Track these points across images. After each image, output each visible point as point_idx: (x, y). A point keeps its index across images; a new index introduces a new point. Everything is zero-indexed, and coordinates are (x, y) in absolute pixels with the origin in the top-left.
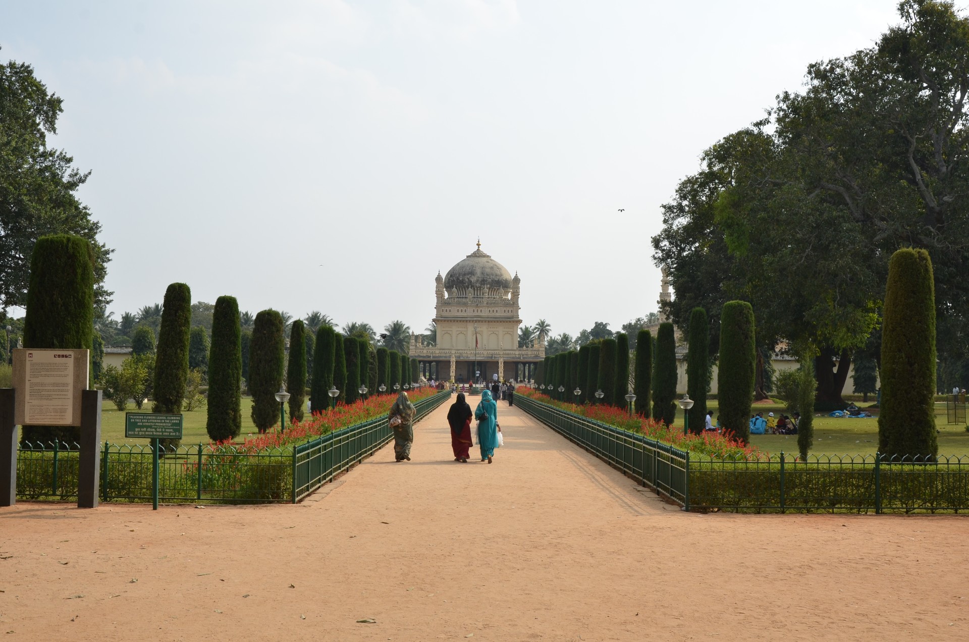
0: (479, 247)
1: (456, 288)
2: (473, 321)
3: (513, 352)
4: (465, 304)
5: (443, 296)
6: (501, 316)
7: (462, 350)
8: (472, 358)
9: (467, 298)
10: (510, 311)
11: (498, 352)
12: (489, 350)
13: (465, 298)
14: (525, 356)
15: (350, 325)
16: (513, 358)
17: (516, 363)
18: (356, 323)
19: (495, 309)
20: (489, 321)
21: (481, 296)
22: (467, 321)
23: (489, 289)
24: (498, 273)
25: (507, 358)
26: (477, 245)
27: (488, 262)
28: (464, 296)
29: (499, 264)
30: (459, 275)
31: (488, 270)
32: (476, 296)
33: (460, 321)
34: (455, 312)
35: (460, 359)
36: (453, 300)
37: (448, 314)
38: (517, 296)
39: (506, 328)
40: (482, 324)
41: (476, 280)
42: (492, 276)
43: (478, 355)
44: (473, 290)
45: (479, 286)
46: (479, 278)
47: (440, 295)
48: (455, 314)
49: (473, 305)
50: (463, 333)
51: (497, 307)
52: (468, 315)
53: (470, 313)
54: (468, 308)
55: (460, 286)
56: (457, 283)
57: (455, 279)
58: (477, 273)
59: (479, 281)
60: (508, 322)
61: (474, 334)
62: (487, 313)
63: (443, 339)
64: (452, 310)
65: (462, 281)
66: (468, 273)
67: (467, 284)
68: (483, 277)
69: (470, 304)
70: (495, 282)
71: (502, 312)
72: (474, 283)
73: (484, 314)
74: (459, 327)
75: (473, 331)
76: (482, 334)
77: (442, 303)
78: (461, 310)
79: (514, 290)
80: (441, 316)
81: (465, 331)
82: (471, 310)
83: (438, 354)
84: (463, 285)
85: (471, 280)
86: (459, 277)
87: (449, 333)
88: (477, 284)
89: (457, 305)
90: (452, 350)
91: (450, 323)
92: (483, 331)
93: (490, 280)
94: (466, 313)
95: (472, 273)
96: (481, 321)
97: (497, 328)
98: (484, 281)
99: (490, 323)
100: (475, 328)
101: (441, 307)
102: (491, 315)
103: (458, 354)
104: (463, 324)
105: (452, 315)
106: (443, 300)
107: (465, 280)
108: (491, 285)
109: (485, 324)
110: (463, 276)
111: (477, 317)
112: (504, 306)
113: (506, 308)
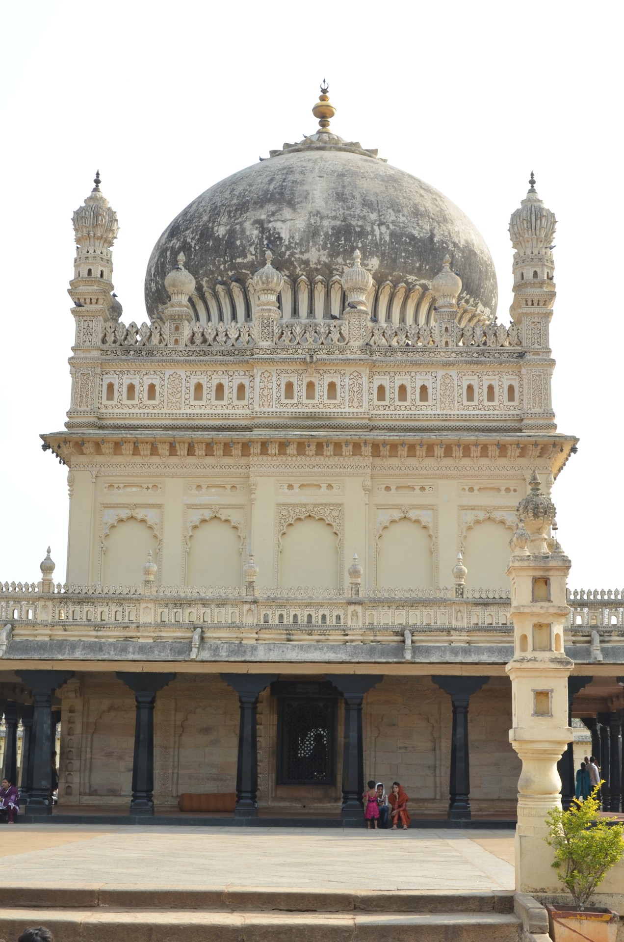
0: (324, 124)
1: (198, 291)
4: (240, 354)
6: (446, 419)
21: (335, 311)
26: (317, 114)
27: (369, 161)
30: (216, 214)
32: (304, 320)
33: (210, 449)
34: (178, 396)
35: (187, 659)
36: (171, 333)
37: (136, 411)
38: (538, 305)
39: (480, 489)
40: (339, 467)
41: (304, 231)
42: (392, 213)
43: (310, 634)
44: (290, 290)
45: (319, 262)
46: (318, 219)
47: (94, 301)
48: (177, 412)
49: (283, 355)
50: (223, 518)
51: (427, 370)
52: (255, 413)
53: (266, 404)
54: (257, 371)
55: (218, 268)
56: (202, 258)
57: (193, 239)
58: (310, 197)
59: (322, 234)
60: (490, 454)
61: (290, 522)
62: (365, 404)
63: (104, 551)
64: (166, 385)
65: (226, 244)
66: (258, 197)
67: (252, 254)
68: (347, 212)
69: (268, 352)
70: (410, 249)
71: (456, 398)
72: (292, 248)
73: (350, 407)
74: (199, 487)
75: (283, 505)
76: (338, 521)
77: (104, 347)
78: (214, 389)
79: (522, 274)
80: (99, 419)
81: (240, 507)
82: (275, 386)
83: (51, 630)
84: (231, 260)
85: (274, 229)
86: (214, 222)
87: (146, 518)
88: (314, 249)
89: (192, 358)
90: (143, 605)
91: (148, 458)
92: (340, 505)
93: (379, 229)
94: (245, 402)
95: (281, 194)
96: (331, 447)
97: (427, 491)
98: (350, 233)
99: (384, 460)
100: (296, 490)
101: (98, 370)
102: (389, 416)
103: (174, 632)
104: (227, 467)
105: (164, 415)
106: (113, 330)
107: (243, 231)
108: (389, 261)
109: (355, 467)
110: (231, 218)
111: (310, 422)
112: (466, 362)
113: (476, 377)
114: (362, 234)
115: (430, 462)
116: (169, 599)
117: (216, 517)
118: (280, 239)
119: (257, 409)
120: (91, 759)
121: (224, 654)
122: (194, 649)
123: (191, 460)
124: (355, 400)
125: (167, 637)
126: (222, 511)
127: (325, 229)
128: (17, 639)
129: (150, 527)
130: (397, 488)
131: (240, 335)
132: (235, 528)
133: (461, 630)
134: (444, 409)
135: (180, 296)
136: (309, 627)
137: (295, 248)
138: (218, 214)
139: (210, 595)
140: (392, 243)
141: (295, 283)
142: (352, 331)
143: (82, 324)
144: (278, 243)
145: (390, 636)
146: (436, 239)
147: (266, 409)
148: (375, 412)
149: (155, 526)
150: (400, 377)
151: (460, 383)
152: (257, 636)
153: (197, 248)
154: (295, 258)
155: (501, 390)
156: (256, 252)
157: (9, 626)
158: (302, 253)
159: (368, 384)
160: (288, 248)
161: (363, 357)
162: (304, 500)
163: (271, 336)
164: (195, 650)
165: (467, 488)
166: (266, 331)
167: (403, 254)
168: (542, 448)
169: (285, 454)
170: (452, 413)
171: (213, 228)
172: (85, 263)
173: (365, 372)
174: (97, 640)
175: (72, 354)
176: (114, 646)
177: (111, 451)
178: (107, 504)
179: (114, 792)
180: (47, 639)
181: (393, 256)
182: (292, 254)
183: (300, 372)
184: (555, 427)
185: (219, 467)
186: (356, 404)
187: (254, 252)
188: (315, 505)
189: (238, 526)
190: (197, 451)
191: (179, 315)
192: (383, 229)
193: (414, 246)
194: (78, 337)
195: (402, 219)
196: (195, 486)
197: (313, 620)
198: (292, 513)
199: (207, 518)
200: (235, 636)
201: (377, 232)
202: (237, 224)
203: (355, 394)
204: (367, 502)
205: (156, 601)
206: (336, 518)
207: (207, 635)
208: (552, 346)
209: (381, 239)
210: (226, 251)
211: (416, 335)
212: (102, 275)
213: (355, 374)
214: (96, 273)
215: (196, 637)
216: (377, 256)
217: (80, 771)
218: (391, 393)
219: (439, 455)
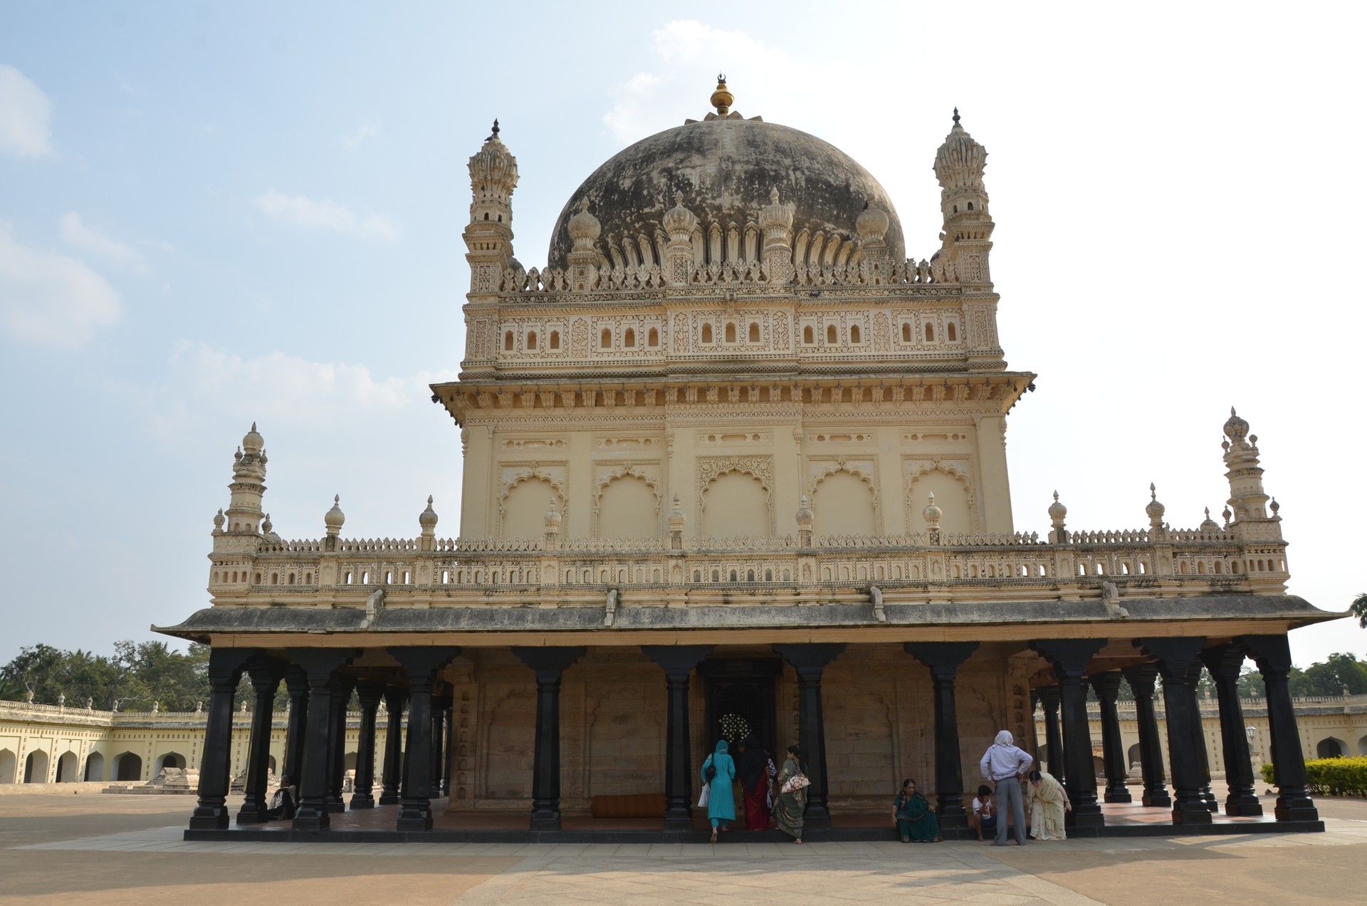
2: (703, 394)
3: (1037, 565)
4: (651, 298)
6: (882, 360)
11: (908, 564)
12: (833, 555)
14: (1131, 593)
16: (1041, 609)
20: (805, 396)
22: (662, 398)
23: (797, 229)
26: (712, 95)
34: (583, 343)
35: (600, 627)
36: (575, 278)
37: (538, 360)
38: (975, 238)
39: (924, 437)
40: (765, 414)
41: (716, 176)
42: (806, 159)
43: (753, 594)
44: (701, 238)
45: (732, 207)
46: (730, 164)
47: (491, 246)
48: (584, 360)
49: (699, 295)
50: (637, 475)
51: (858, 310)
52: (669, 358)
53: (682, 348)
54: (671, 314)
55: (624, 221)
56: (606, 213)
57: (597, 196)
58: (720, 144)
59: (734, 178)
60: (934, 397)
61: (712, 477)
62: (792, 346)
63: (503, 515)
64: (570, 332)
65: (632, 195)
66: (665, 148)
67: (660, 203)
68: (759, 157)
69: (683, 293)
70: (827, 195)
71: (892, 339)
72: (703, 193)
73: (775, 349)
74: (609, 441)
75: (704, 458)
76: (767, 474)
77: (502, 294)
78: (623, 335)
79: (955, 207)
80: (497, 369)
81: (655, 462)
82: (691, 329)
83: (431, 596)
84: (638, 211)
85: (684, 175)
86: (619, 177)
87: (549, 477)
88: (726, 194)
89: (598, 302)
90: (545, 563)
91: (552, 410)
92: (769, 456)
93: (795, 174)
94: (659, 348)
95: (690, 143)
96: (757, 392)
97: (865, 440)
98: (764, 177)
99: (816, 406)
100: (719, 441)
101: (496, 317)
102: (819, 359)
103: (584, 595)
104: (640, 418)
105: (568, 364)
106: (512, 276)
107: (650, 180)
108: (806, 207)
109: (784, 414)
110: (637, 170)
111: (731, 366)
112: (901, 299)
113: (912, 315)
114: (776, 178)
115: (867, 407)
116: (576, 555)
117: (628, 474)
118: (690, 185)
119: (673, 354)
120: (488, 754)
121: (647, 621)
122: (608, 615)
123: (600, 411)
124: (781, 342)
125: (575, 602)
126: (634, 468)
127: (737, 173)
128: (389, 608)
129: (555, 488)
130: (832, 437)
131: (650, 277)
132: (650, 486)
133: (941, 584)
134: (879, 350)
135: (584, 239)
136: (751, 585)
137: (706, 193)
138: (623, 169)
139: (627, 549)
140: (808, 188)
141: (706, 232)
142: (774, 269)
143: (478, 271)
144: (688, 189)
145: (853, 594)
146: (852, 189)
147: (682, 353)
148: (803, 355)
149: (559, 485)
150: (828, 318)
151: (895, 322)
152: (686, 598)
153: (602, 204)
154: (706, 203)
155: (941, 329)
156: (665, 200)
157: (380, 592)
158: (713, 198)
159: (793, 326)
160: (699, 193)
161: (787, 295)
162: (728, 452)
163: (684, 277)
164: (610, 616)
165: (910, 436)
166: (679, 271)
167: (820, 201)
168: (993, 388)
169: (705, 401)
170: (889, 353)
171: (617, 182)
172: (481, 207)
173: (790, 312)
174: (488, 607)
175: (467, 302)
176: (509, 613)
177: (510, 402)
178: (506, 462)
179: (515, 795)
180: (426, 607)
181: (810, 202)
182: (704, 200)
183: (719, 313)
184: (1005, 364)
185: (631, 418)
186: (782, 346)
187: (662, 201)
188: (741, 457)
189: (654, 483)
190: (606, 400)
191: (583, 259)
192: (798, 174)
193: (831, 193)
194: (473, 284)
195: (817, 166)
196: (605, 440)
197: (756, 577)
198: (714, 466)
199: (619, 476)
200: (659, 598)
201: (792, 177)
202: (644, 174)
203: (781, 336)
204: (799, 453)
205: (560, 557)
206: (765, 471)
207: (624, 598)
208: (993, 279)
209: (797, 184)
210: (632, 201)
211: (843, 274)
212: (500, 219)
213: (780, 314)
214: (494, 216)
215: (611, 599)
216: (793, 201)
217: (475, 769)
218: (820, 335)
219: (878, 398)
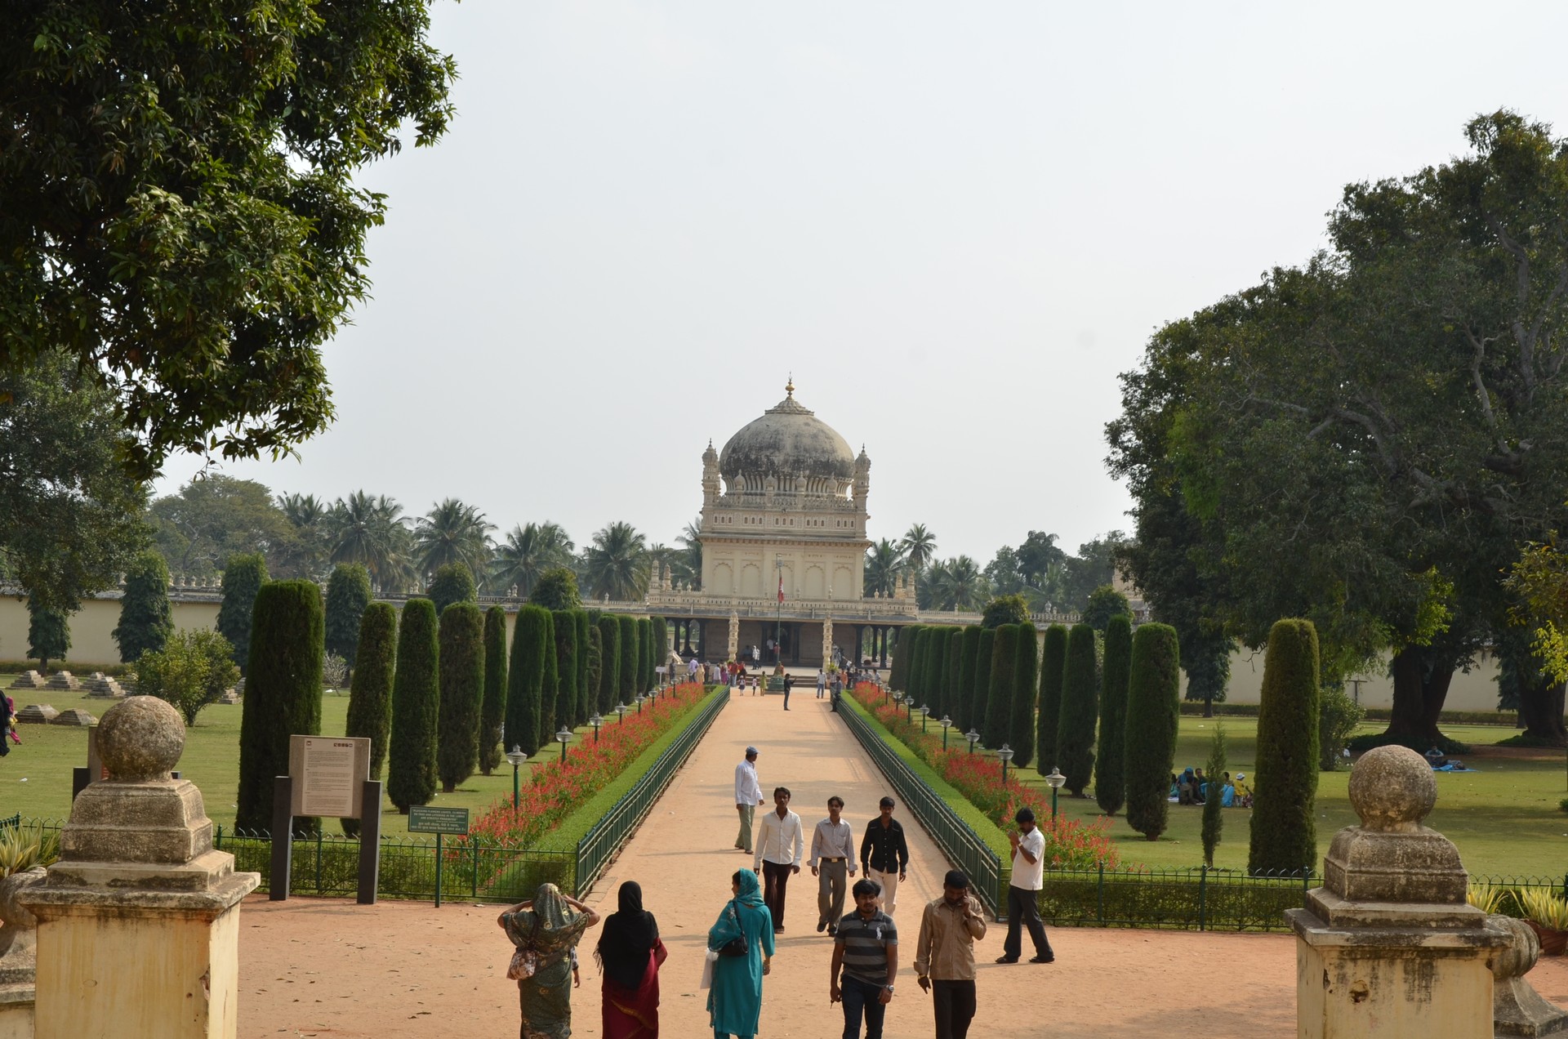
0: (790, 394)
1: (743, 475)
2: (775, 541)
3: (853, 605)
4: (761, 508)
5: (717, 488)
6: (830, 532)
7: (752, 599)
8: (772, 616)
9: (764, 495)
10: (849, 524)
11: (822, 604)
12: (804, 600)
13: (762, 495)
14: (876, 614)
15: (523, 529)
16: (852, 617)
17: (859, 628)
18: (534, 524)
19: (820, 519)
20: (806, 543)
21: (793, 493)
22: (762, 541)
23: (809, 478)
24: (827, 446)
25: (841, 616)
26: (787, 389)
27: (807, 424)
28: (759, 492)
29: (830, 429)
30: (751, 449)
31: (807, 441)
32: (782, 492)
33: (750, 541)
34: (739, 522)
36: (737, 499)
37: (725, 527)
38: (863, 494)
39: (840, 557)
40: (793, 548)
41: (783, 460)
42: (814, 453)
43: (784, 609)
45: (788, 472)
46: (788, 455)
47: (710, 487)
48: (739, 527)
49: (775, 508)
51: (824, 515)
52: (765, 529)
53: (769, 526)
54: (766, 514)
55: (751, 470)
56: (746, 465)
57: (742, 457)
58: (785, 447)
61: (776, 566)
62: (803, 527)
63: (714, 575)
64: (735, 518)
67: (764, 467)
68: (798, 454)
69: (770, 507)
71: (834, 526)
73: (798, 528)
75: (774, 560)
77: (714, 504)
78: (751, 520)
80: (712, 529)
81: (760, 560)
82: (772, 520)
84: (757, 469)
85: (772, 459)
86: (750, 452)
87: (728, 564)
88: (786, 467)
89: (743, 509)
91: (729, 543)
92: (794, 560)
93: (810, 460)
94: (762, 525)
95: (775, 445)
96: (791, 541)
97: (823, 557)
98: (799, 461)
99: (809, 545)
100: (779, 556)
101: (711, 512)
102: (811, 531)
103: (743, 607)
104: (756, 547)
105: (734, 529)
106: (716, 498)
107: (761, 459)
108: (813, 471)
109: (799, 549)
110: (757, 452)
111: (784, 533)
112: (837, 513)
113: (840, 519)
114: (803, 462)
115: (824, 547)
116: (741, 597)
121: (758, 615)
122: (749, 613)
123: (744, 543)
124: (799, 525)
125: (741, 609)
126: (754, 562)
127: (790, 460)
129: (729, 567)
130: (813, 556)
131: (760, 500)
132: (758, 567)
133: (829, 609)
134: (829, 529)
135: (740, 486)
140: (814, 465)
141: (779, 481)
142: (799, 500)
143: (706, 497)
145: (808, 610)
146: (830, 461)
148: (806, 530)
150: (815, 518)
151: (835, 520)
152: (768, 609)
153: (744, 461)
161: (802, 510)
162: (782, 559)
163: (771, 501)
165: (836, 556)
166: (770, 498)
168: (861, 545)
169: (775, 544)
170: (832, 530)
171: (750, 455)
172: (707, 474)
173: (803, 515)
174: (719, 609)
175: (702, 504)
176: (725, 611)
177: (717, 541)
178: (715, 559)
180: (704, 609)
182: (779, 469)
183: (781, 515)
184: (866, 537)
185: (753, 547)
188: (785, 560)
190: (746, 541)
191: (739, 493)
193: (822, 465)
194: (705, 500)
195: (818, 455)
196: (745, 554)
197: (785, 605)
198: (777, 563)
199: (749, 564)
200: (761, 609)
202: (759, 455)
204: (802, 560)
205: (738, 597)
206: (792, 566)
207: (753, 608)
208: (866, 509)
209: (810, 464)
212: (714, 479)
213: (800, 516)
216: (809, 469)
218: (812, 523)
219: (827, 544)
